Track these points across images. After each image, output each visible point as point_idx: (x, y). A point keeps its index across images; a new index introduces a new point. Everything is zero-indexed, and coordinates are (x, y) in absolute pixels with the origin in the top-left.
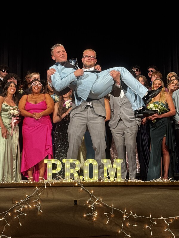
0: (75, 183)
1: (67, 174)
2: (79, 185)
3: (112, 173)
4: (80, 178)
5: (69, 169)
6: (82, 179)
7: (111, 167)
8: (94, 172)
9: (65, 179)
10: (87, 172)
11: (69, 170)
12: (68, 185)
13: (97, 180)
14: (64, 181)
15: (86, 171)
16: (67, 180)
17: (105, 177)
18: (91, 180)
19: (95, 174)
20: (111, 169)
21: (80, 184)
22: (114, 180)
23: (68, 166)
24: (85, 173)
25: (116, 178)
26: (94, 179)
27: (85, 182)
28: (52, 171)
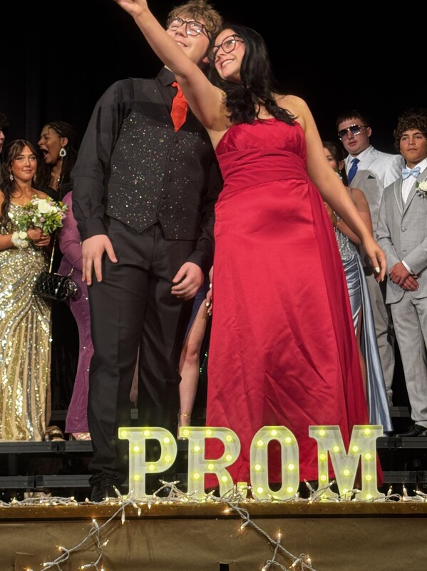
0: (222, 506)
1: (195, 476)
2: (234, 511)
9: (188, 494)
10: (263, 471)
11: (201, 462)
12: (199, 513)
13: (297, 495)
16: (196, 495)
17: (323, 485)
18: (275, 497)
19: (287, 477)
20: (342, 458)
21: (238, 509)
22: (353, 497)
23: (196, 449)
24: (255, 471)
25: (358, 491)
26: (285, 493)
27: (254, 504)
28: (146, 468)
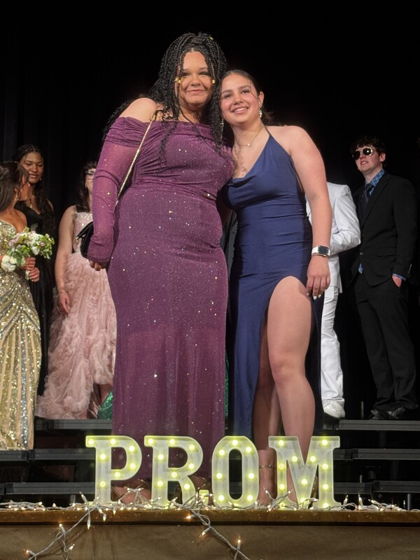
0: (184, 512)
1: (159, 484)
3: (304, 482)
4: (202, 497)
5: (164, 467)
6: (205, 500)
7: (299, 462)
8: (246, 479)
9: (152, 500)
10: (224, 479)
11: (165, 470)
12: (162, 520)
14: (150, 507)
15: (220, 475)
17: (282, 493)
18: (236, 505)
19: (247, 486)
20: (300, 468)
21: (199, 516)
22: (310, 506)
23: (161, 457)
24: (216, 480)
25: (315, 500)
26: (245, 501)
27: (215, 511)
28: (111, 475)
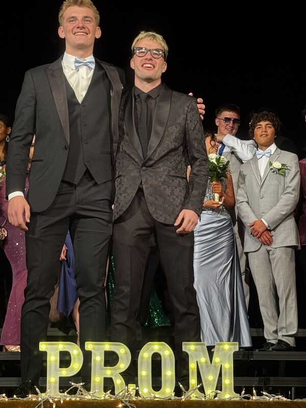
0: (117, 402)
1: (97, 379)
2: (125, 406)
3: (210, 378)
4: (130, 390)
5: (100, 366)
6: (133, 393)
8: (165, 376)
10: (148, 375)
11: (101, 369)
13: (173, 394)
14: (90, 397)
15: (144, 372)
16: (97, 394)
17: (193, 387)
18: (157, 396)
20: (207, 367)
21: (128, 404)
23: (98, 359)
24: (141, 376)
28: (59, 372)
